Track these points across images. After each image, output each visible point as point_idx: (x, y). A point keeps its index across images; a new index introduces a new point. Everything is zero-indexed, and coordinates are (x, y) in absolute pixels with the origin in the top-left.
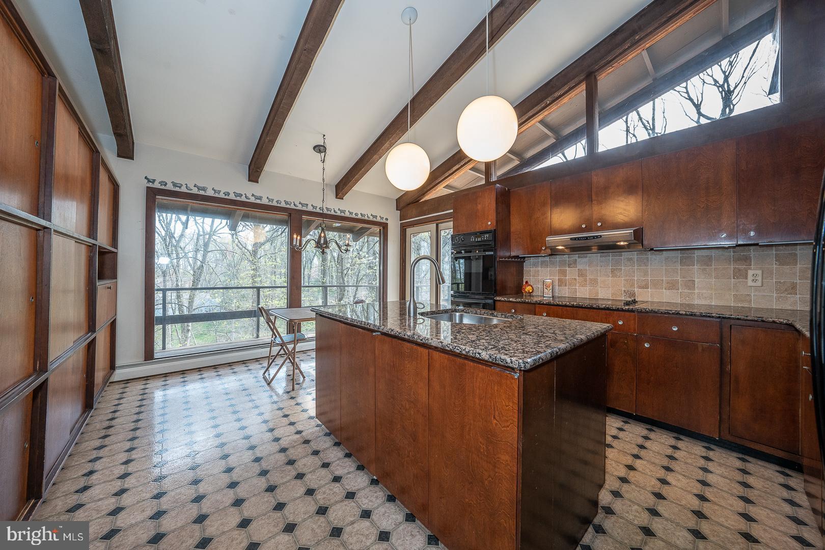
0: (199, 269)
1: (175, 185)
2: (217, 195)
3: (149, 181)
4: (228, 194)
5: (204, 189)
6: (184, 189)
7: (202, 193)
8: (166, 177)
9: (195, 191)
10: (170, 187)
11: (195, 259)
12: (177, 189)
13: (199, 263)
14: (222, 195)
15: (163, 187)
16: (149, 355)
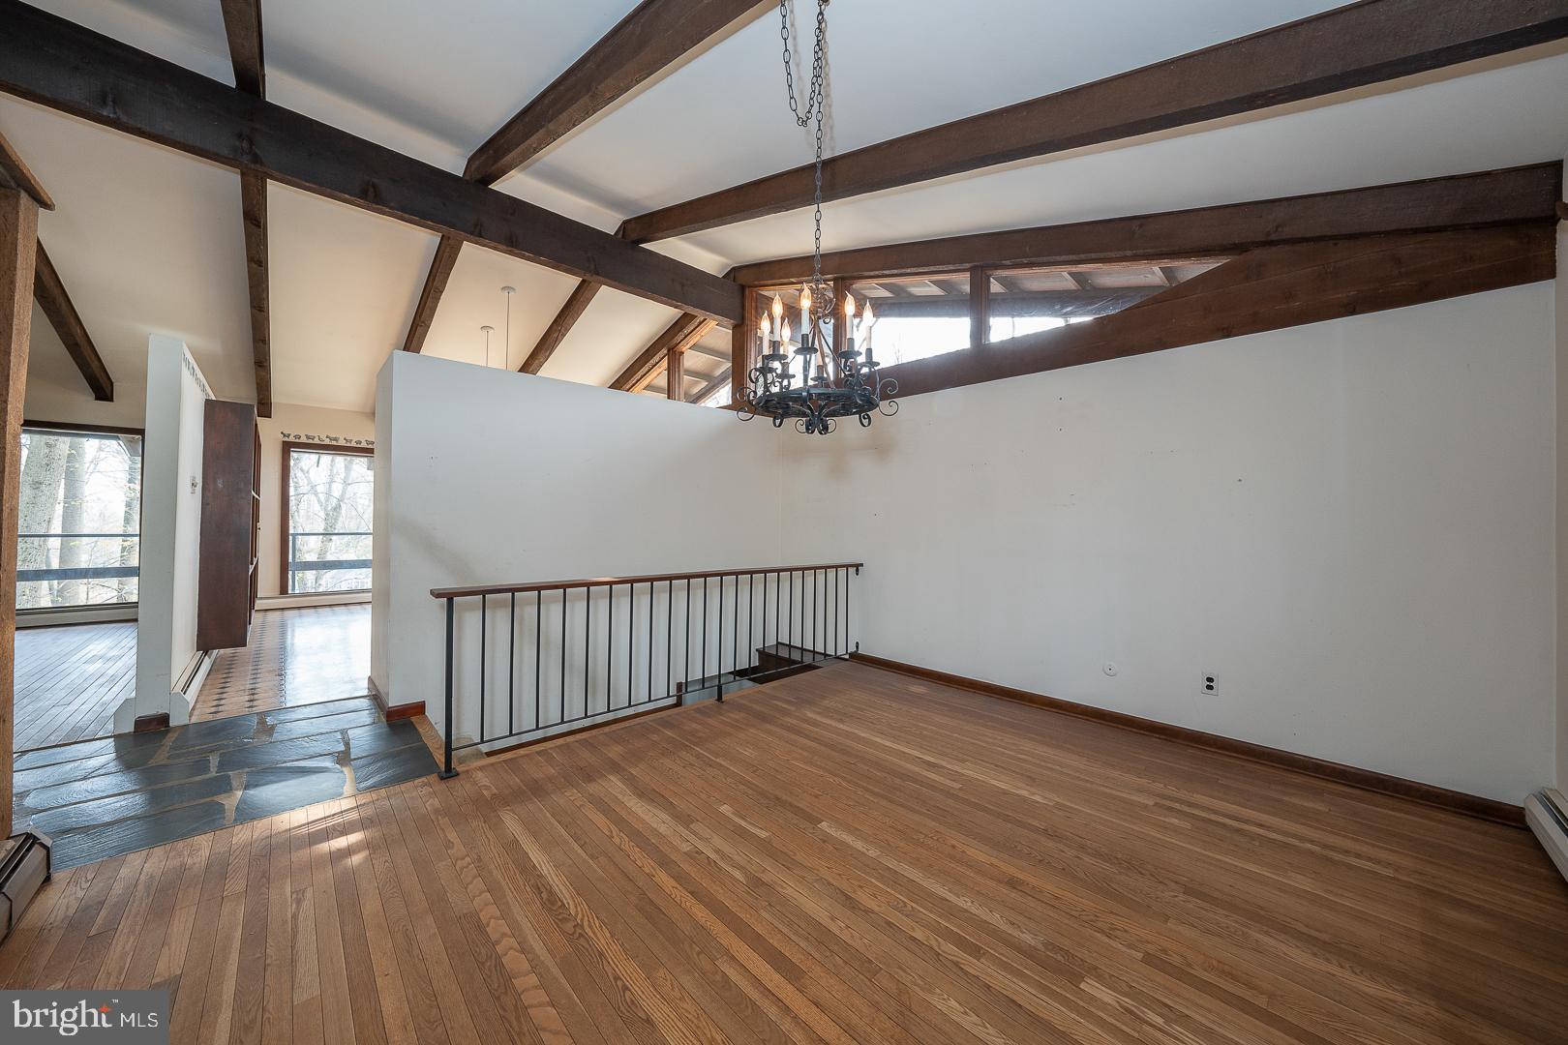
0: (335, 509)
1: (308, 437)
2: (348, 445)
3: (285, 436)
4: (360, 443)
5: (336, 439)
6: (316, 441)
7: (334, 443)
8: (299, 431)
9: (327, 442)
10: (304, 440)
11: (329, 494)
12: (310, 441)
13: (334, 502)
14: (353, 444)
15: (297, 440)
16: (284, 590)
